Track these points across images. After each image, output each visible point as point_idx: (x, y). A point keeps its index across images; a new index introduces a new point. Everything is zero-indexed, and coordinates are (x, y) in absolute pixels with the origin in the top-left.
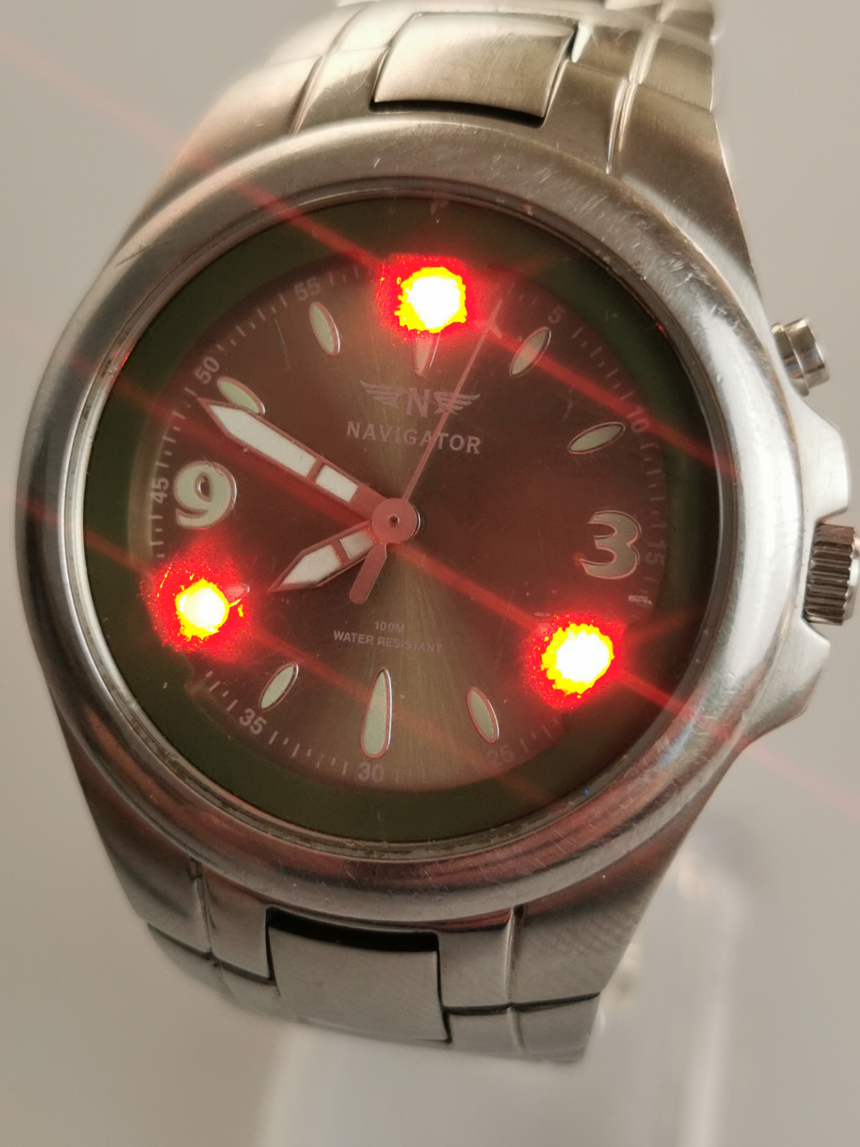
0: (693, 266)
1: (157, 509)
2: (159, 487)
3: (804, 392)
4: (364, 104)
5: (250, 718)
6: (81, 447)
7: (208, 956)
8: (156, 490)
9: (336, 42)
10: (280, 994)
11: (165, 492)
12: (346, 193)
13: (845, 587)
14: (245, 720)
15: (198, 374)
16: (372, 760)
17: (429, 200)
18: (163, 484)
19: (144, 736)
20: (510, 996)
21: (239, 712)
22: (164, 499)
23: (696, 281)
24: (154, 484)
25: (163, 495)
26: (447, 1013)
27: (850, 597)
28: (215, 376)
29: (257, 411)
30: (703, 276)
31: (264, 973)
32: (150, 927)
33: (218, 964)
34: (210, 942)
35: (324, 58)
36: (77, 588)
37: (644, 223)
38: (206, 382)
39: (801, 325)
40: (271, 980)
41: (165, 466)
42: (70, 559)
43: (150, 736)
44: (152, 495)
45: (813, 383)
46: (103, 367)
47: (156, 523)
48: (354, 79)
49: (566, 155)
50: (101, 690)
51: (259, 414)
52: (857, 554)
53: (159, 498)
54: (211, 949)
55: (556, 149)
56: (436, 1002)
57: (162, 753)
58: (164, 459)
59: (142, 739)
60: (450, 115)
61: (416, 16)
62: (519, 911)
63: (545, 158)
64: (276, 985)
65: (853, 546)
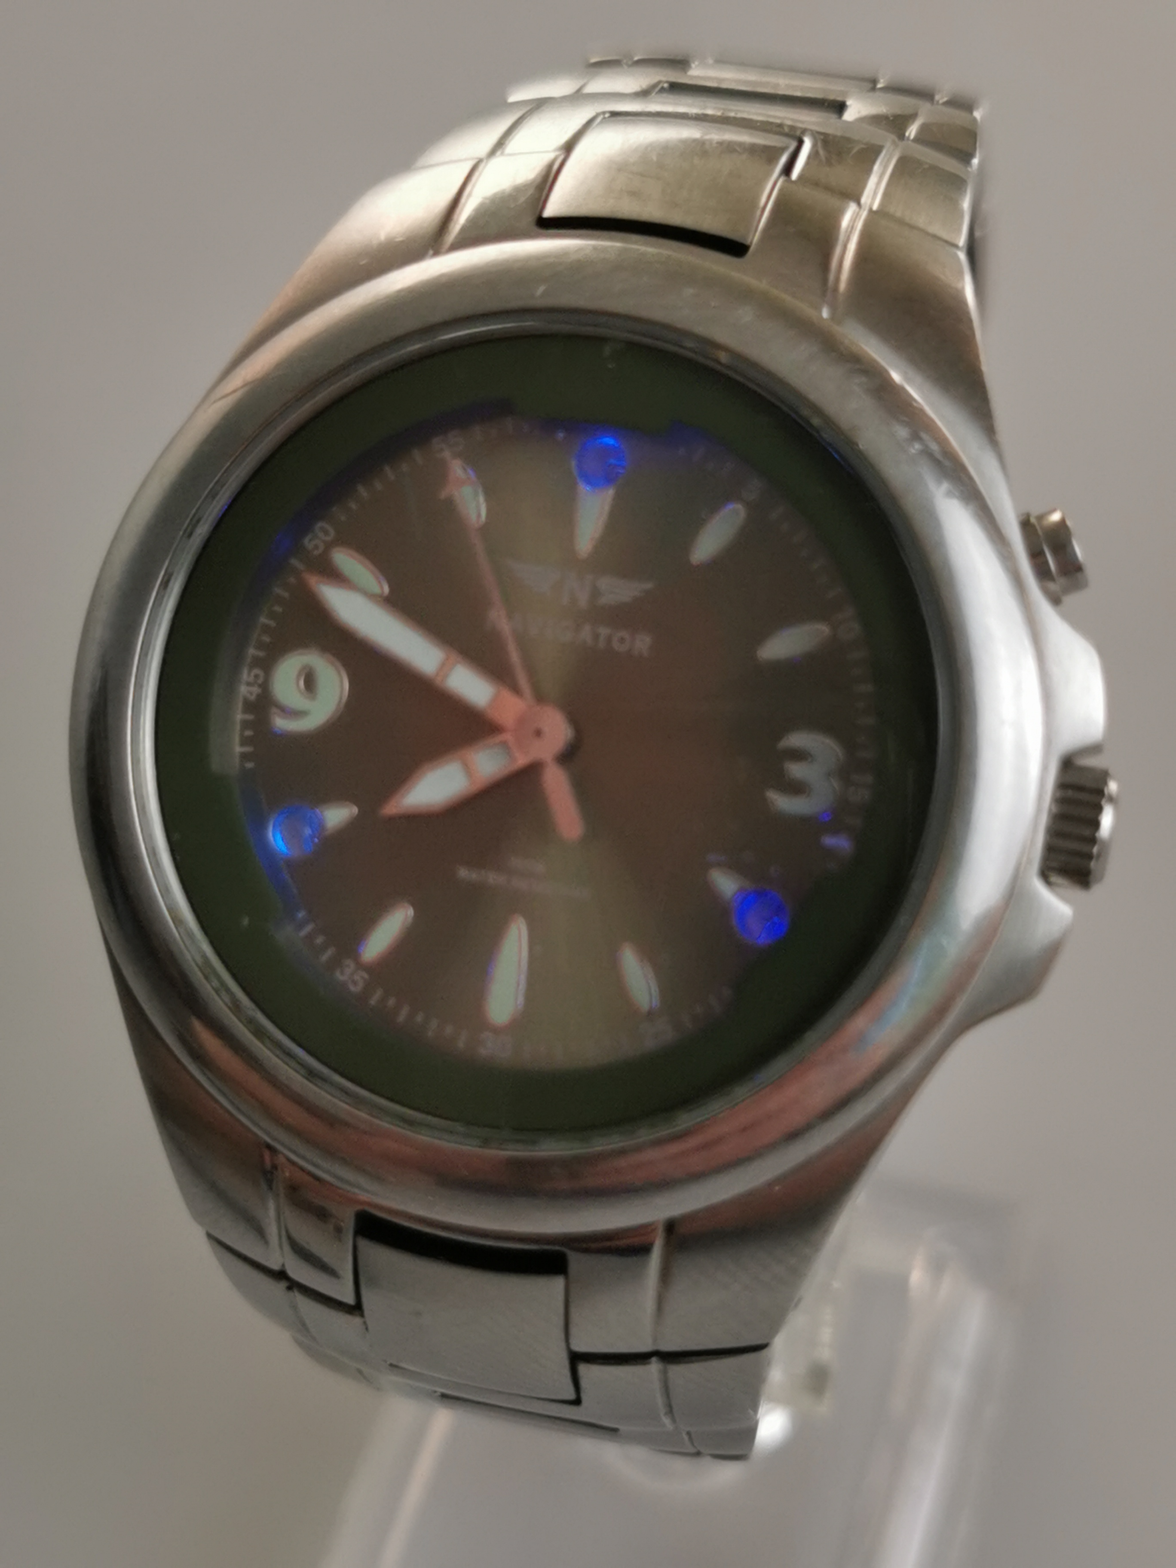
0: (924, 435)
1: (249, 707)
2: (251, 679)
3: (1056, 600)
4: (529, 220)
5: (348, 972)
6: (158, 622)
7: (281, 1275)
8: (249, 684)
9: (500, 145)
10: (367, 1329)
11: (260, 686)
12: (500, 326)
13: (1093, 840)
14: (342, 973)
15: (308, 543)
16: (497, 1031)
17: (602, 340)
18: (256, 676)
19: (216, 983)
20: (655, 1340)
21: (336, 963)
22: (258, 695)
23: (927, 453)
24: (246, 675)
25: (256, 690)
26: (576, 1359)
27: (1099, 855)
28: (329, 546)
29: (377, 590)
30: (934, 447)
31: (350, 1299)
32: (210, 1236)
33: (293, 1285)
34: (283, 1257)
35: (485, 161)
36: (142, 797)
37: (864, 379)
38: (316, 553)
39: (1056, 517)
40: (356, 1309)
41: (261, 654)
42: (136, 762)
43: (223, 983)
44: (243, 690)
45: (1067, 590)
46: (191, 526)
47: (245, 724)
48: (518, 190)
49: (775, 292)
50: (165, 924)
51: (381, 596)
52: (1111, 799)
53: (251, 694)
54: (283, 1265)
55: (761, 284)
56: (563, 1345)
57: (236, 1007)
58: (260, 646)
59: (213, 988)
60: (634, 237)
61: (601, 117)
62: (671, 1226)
63: (745, 295)
64: (362, 1315)
65: (1106, 791)
